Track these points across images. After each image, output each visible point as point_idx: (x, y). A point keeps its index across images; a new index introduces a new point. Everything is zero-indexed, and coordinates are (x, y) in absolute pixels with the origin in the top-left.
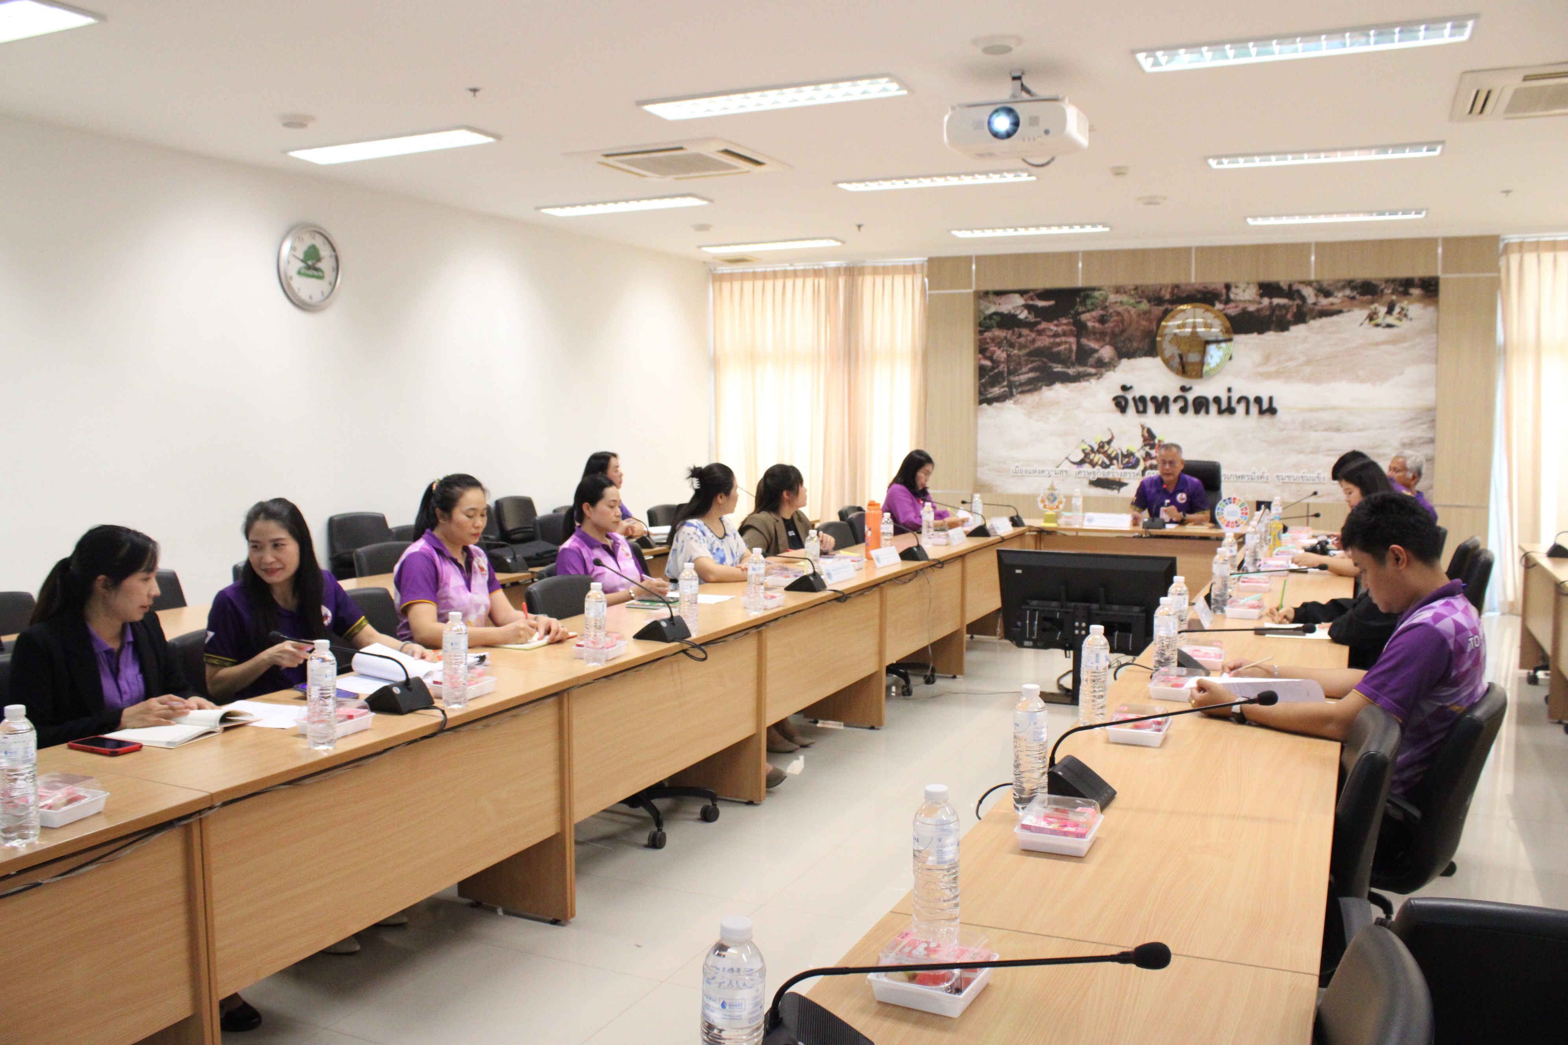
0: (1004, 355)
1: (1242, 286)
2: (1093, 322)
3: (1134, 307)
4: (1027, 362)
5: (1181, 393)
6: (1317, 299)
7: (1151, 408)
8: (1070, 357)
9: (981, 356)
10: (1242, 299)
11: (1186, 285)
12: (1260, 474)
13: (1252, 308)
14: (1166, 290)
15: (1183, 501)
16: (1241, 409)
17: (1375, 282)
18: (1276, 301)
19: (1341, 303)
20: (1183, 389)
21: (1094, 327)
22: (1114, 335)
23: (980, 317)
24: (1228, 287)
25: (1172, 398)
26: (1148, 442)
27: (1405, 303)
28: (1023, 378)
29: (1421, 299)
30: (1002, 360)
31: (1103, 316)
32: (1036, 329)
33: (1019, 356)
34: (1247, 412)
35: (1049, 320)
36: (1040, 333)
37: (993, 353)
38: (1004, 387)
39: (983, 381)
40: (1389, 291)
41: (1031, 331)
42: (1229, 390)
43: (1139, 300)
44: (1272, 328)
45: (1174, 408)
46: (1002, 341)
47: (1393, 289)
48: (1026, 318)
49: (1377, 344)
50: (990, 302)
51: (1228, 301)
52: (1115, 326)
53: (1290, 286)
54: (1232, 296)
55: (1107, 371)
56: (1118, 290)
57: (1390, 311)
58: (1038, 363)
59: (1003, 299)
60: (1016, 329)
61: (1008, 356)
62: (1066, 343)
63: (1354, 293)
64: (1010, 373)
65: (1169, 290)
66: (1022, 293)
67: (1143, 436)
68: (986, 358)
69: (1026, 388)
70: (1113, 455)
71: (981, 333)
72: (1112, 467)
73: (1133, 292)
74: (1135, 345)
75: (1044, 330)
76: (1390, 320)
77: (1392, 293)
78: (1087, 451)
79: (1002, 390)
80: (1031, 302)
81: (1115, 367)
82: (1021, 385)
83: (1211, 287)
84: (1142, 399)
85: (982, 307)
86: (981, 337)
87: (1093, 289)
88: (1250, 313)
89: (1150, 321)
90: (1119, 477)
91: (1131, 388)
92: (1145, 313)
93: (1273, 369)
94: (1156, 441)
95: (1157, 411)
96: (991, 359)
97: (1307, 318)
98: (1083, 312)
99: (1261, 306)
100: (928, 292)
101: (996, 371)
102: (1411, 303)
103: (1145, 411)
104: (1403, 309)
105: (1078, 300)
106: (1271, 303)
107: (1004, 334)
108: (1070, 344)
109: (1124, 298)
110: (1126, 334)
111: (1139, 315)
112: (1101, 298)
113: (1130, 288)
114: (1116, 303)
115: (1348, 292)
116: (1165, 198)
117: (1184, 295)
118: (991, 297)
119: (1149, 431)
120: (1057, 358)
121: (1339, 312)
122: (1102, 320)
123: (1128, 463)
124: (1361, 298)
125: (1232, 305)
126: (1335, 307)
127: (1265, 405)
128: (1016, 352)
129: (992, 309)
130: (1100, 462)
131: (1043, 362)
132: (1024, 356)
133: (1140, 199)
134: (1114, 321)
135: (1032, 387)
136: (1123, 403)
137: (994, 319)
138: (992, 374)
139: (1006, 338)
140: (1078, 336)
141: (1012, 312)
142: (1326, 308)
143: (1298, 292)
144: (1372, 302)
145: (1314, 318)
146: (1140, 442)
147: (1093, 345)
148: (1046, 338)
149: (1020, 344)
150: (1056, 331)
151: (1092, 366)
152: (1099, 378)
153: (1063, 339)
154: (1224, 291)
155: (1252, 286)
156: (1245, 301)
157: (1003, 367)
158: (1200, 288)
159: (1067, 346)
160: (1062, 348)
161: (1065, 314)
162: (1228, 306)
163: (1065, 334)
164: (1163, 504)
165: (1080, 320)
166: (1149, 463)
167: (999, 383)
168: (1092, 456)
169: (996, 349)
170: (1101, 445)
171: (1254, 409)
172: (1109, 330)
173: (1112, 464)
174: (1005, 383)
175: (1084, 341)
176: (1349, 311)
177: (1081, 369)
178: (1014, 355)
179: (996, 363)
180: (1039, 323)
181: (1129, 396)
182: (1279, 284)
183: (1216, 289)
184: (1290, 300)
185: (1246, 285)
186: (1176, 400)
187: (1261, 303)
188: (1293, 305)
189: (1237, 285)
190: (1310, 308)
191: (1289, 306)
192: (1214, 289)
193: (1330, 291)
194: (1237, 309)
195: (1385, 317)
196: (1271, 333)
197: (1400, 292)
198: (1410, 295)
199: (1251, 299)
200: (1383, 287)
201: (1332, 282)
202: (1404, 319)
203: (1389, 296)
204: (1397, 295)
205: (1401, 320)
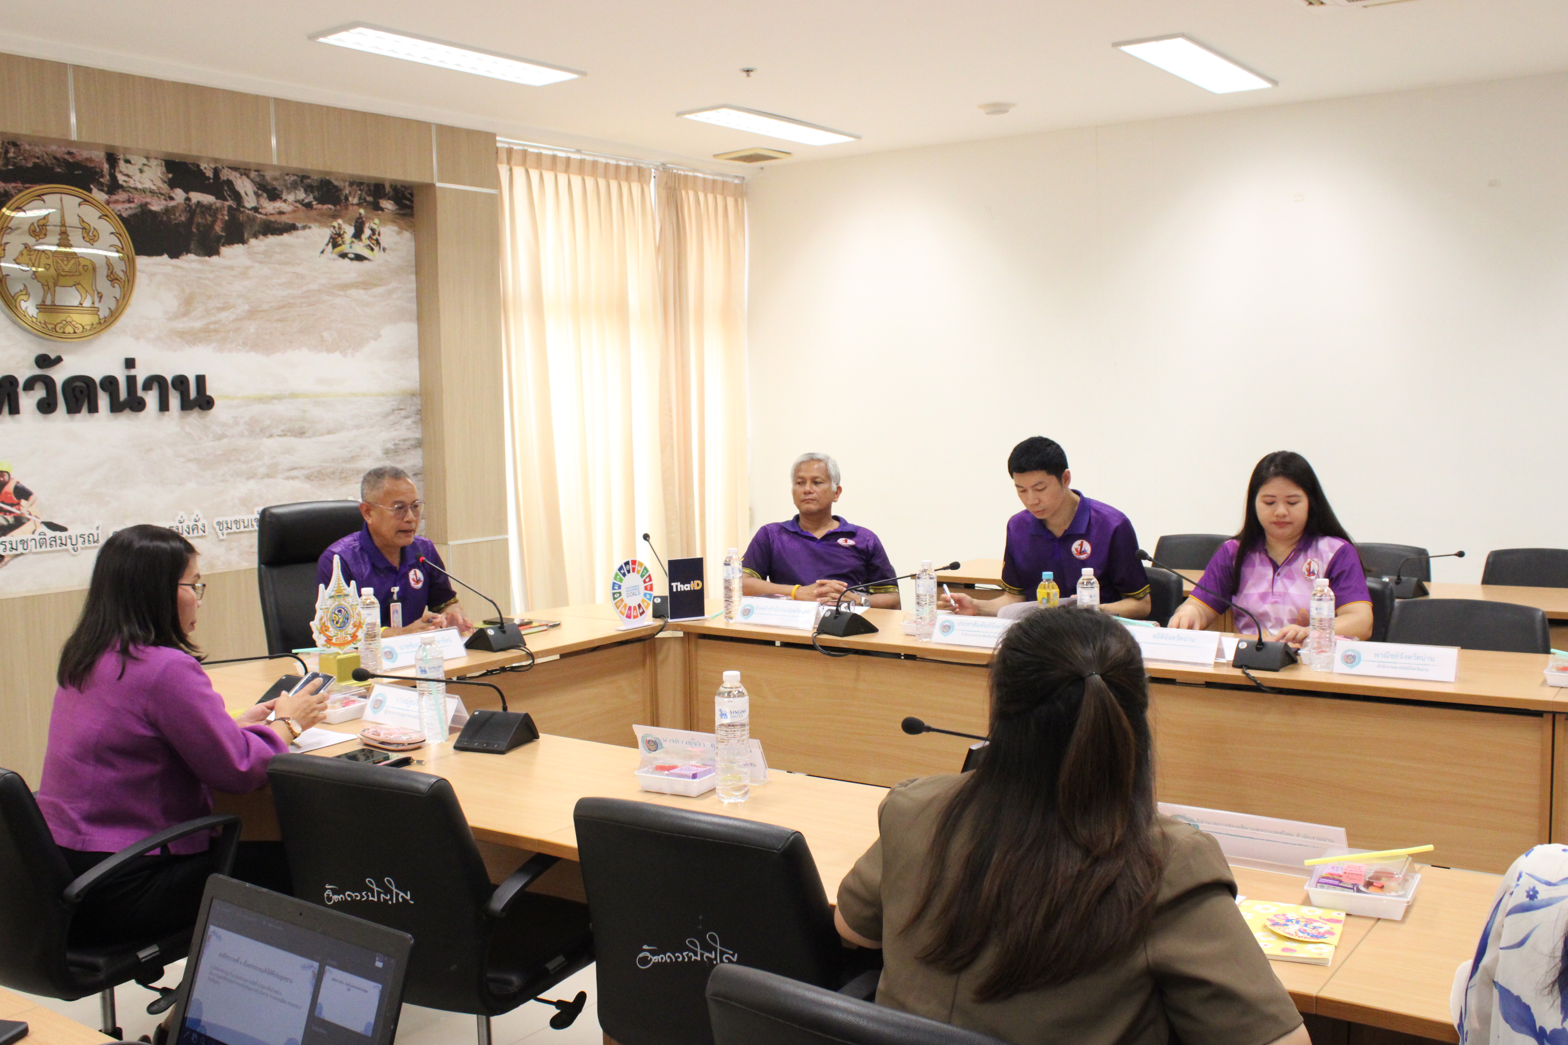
1: (139, 161)
5: (38, 372)
6: (258, 201)
10: (139, 186)
12: (191, 523)
13: (157, 206)
15: (420, 585)
16: (151, 398)
17: (336, 183)
18: (196, 197)
19: (294, 211)
20: (44, 361)
25: (21, 382)
27: (375, 223)
29: (394, 219)
34: (164, 406)
40: (356, 200)
42: (130, 363)
44: (192, 246)
45: (28, 401)
47: (360, 198)
49: (345, 287)
51: (113, 187)
53: (216, 171)
54: (121, 178)
57: (358, 235)
63: (310, 198)
76: (359, 248)
77: (359, 205)
88: (154, 214)
93: (198, 324)
97: (246, 235)
99: (172, 203)
102: (383, 222)
104: (373, 230)
106: (188, 199)
115: (301, 195)
117: (30, 165)
121: (291, 228)
124: (320, 206)
125: (122, 196)
126: (285, 219)
127: (193, 392)
142: (272, 218)
143: (229, 183)
144: (335, 217)
145: (256, 236)
154: (106, 166)
155: (154, 162)
156: (144, 191)
162: (114, 197)
171: (174, 400)
176: (304, 228)
182: (198, 166)
183: (90, 160)
184: (217, 198)
185: (145, 161)
186: (30, 385)
187: (172, 198)
188: (222, 207)
189: (128, 157)
190: (248, 216)
191: (217, 209)
192: (87, 159)
193: (275, 189)
194: (132, 205)
195: (353, 242)
196: (192, 256)
197: (369, 203)
198: (382, 209)
199: (154, 188)
200: (347, 192)
201: (277, 174)
202: (376, 248)
203: (355, 207)
204: (365, 208)
205: (372, 250)
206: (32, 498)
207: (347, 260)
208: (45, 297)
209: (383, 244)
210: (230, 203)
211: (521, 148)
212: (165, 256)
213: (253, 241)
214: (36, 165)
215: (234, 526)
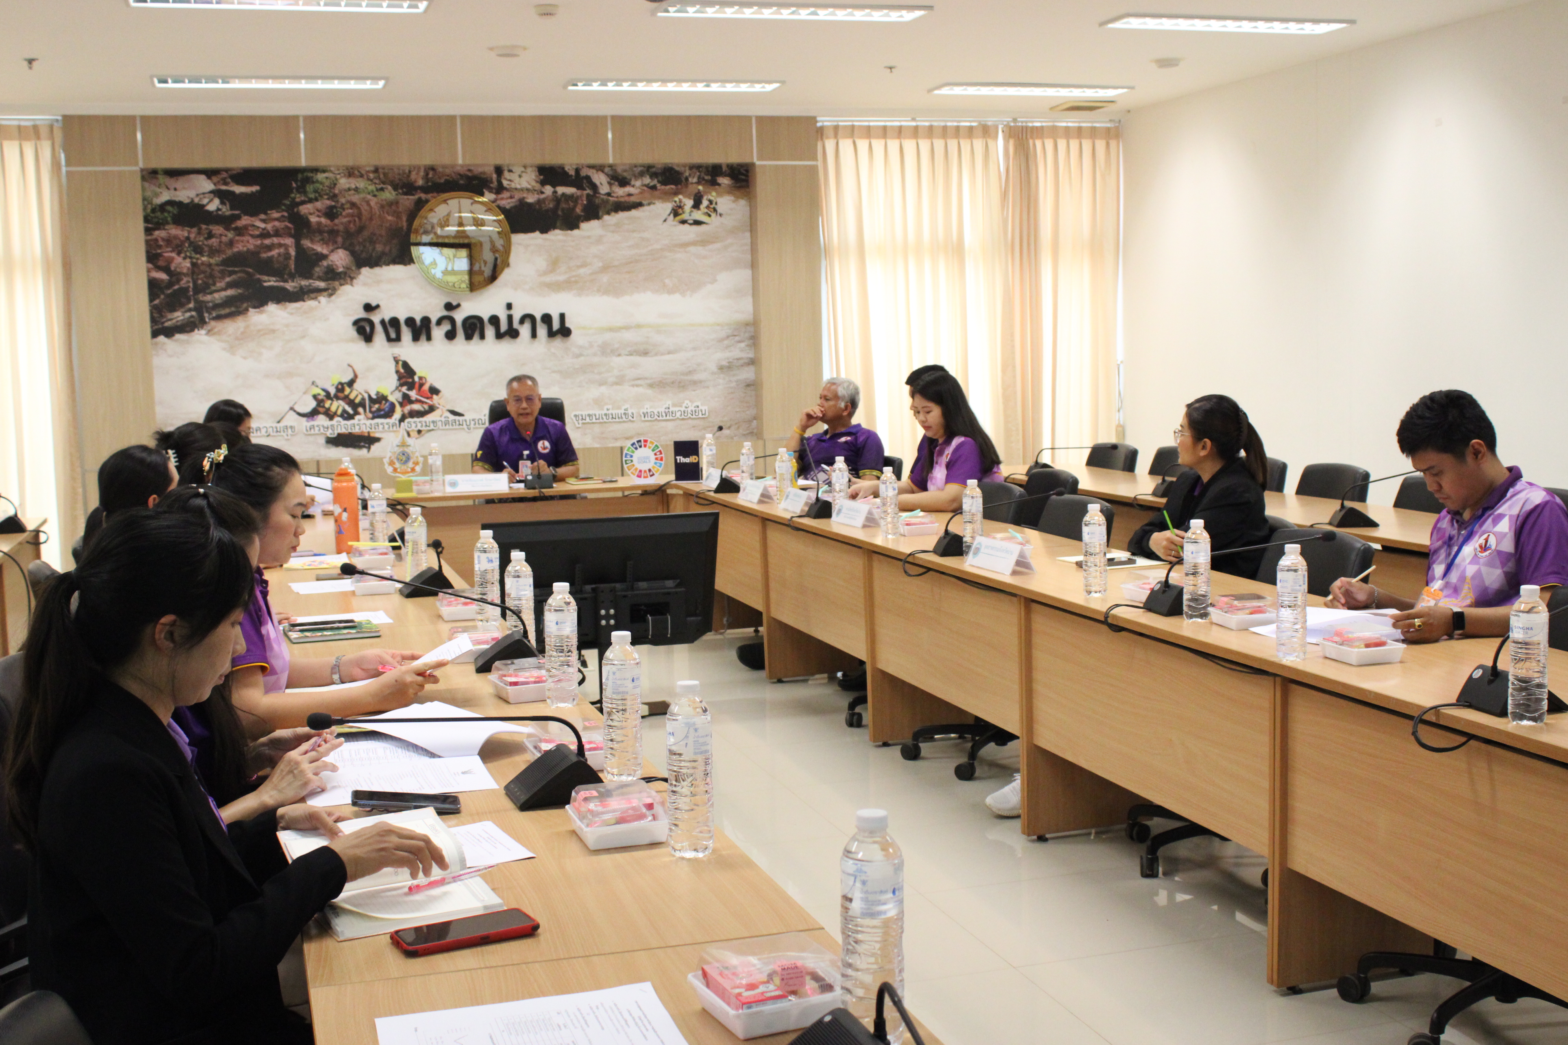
0: (187, 264)
1: (518, 170)
2: (318, 216)
3: (375, 196)
4: (223, 274)
5: (445, 313)
6: (611, 188)
7: (406, 334)
8: (287, 266)
9: (150, 266)
10: (518, 187)
11: (444, 167)
13: (531, 199)
14: (417, 174)
15: (547, 451)
16: (525, 330)
17: (677, 169)
18: (561, 190)
19: (641, 193)
20: (449, 307)
21: (319, 223)
22: (348, 235)
23: (145, 209)
24: (499, 170)
25: (434, 320)
26: (404, 380)
27: (713, 196)
28: (219, 297)
29: (731, 191)
30: (185, 271)
31: (331, 208)
32: (233, 226)
33: (210, 265)
34: (534, 335)
35: (253, 214)
36: (240, 231)
37: (170, 260)
38: (190, 310)
39: (157, 302)
40: (695, 180)
41: (227, 229)
42: (509, 306)
43: (382, 186)
44: (558, 224)
45: (438, 333)
46: (183, 243)
47: (699, 178)
48: (218, 209)
50: (159, 186)
51: (500, 189)
52: (350, 222)
53: (577, 171)
54: (505, 183)
55: (341, 285)
56: (351, 172)
57: (697, 205)
58: (239, 275)
59: (180, 182)
60: (204, 227)
61: (194, 265)
62: (280, 245)
63: (655, 182)
64: (198, 290)
65: (422, 173)
66: (210, 173)
67: (397, 372)
68: (159, 268)
69: (223, 312)
70: (357, 401)
71: (148, 231)
72: (357, 417)
73: (372, 176)
74: (379, 248)
75: (246, 227)
76: (698, 215)
77: (698, 183)
78: (320, 397)
79: (188, 315)
80: (224, 188)
81: (352, 279)
82: (216, 306)
83: (478, 170)
84: (395, 322)
85: (148, 194)
86: (149, 238)
87: (316, 170)
88: (530, 205)
89: (398, 215)
90: (368, 429)
91: (378, 306)
92: (391, 204)
94: (416, 379)
95: (416, 338)
96: (166, 269)
97: (600, 214)
98: (303, 203)
99: (543, 196)
100: (64, 169)
101: (176, 287)
102: (720, 195)
103: (398, 339)
104: (711, 202)
105: (294, 185)
106: (555, 192)
107: (186, 234)
108: (286, 246)
109: (361, 184)
110: (366, 233)
111: (382, 207)
112: (327, 183)
113: (368, 169)
114: (349, 189)
115: (647, 180)
116: (525, 49)
117: (442, 181)
118: (162, 179)
119: (405, 365)
120: (268, 267)
121: (638, 205)
122: (331, 213)
123: (379, 410)
124: (663, 187)
125: (506, 194)
126: (633, 199)
127: (556, 325)
128: (204, 259)
129: (165, 197)
130: (339, 412)
131: (247, 273)
132: (217, 265)
133: (491, 49)
134: (348, 215)
135: (233, 309)
136: (368, 329)
137: (169, 212)
138: (169, 292)
139: (188, 238)
140: (297, 237)
141: (196, 200)
142: (622, 200)
143: (588, 178)
144: (676, 194)
145: (608, 213)
146: (394, 381)
147: (320, 248)
148: (249, 238)
149: (210, 247)
150: (264, 229)
151: (320, 279)
152: (330, 295)
153: (275, 240)
154: (495, 176)
155: (529, 170)
156: (522, 190)
157: (186, 282)
158: (462, 171)
159: (282, 250)
160: (275, 252)
161: (276, 206)
162: (500, 196)
163: (277, 233)
164: (521, 457)
165: (298, 213)
166: (408, 408)
167: (182, 305)
168: (327, 404)
169: (173, 255)
170: (340, 388)
171: (542, 331)
172: (341, 228)
173: (357, 413)
174: (191, 305)
175: (306, 243)
176: (649, 204)
177: (304, 283)
178: (203, 264)
179: (175, 276)
180: (238, 217)
181: (376, 318)
182: (563, 168)
183: (484, 173)
184: (578, 189)
185: (523, 169)
186: (439, 322)
187: (542, 193)
188: (581, 196)
189: (511, 168)
190: (603, 200)
191: (578, 197)
192: (481, 173)
193: (626, 178)
194: (513, 200)
195: (691, 212)
196: (557, 231)
197: (707, 181)
198: (719, 185)
199: (529, 187)
200: (687, 174)
201: (627, 167)
202: (713, 215)
203: (695, 186)
204: (703, 185)
205: (710, 216)
206: (441, 394)
207: (686, 226)
208: (447, 265)
209: (719, 211)
210: (588, 191)
211: (850, 123)
212: (537, 233)
213: (606, 217)
214: (446, 180)
215: (588, 418)
